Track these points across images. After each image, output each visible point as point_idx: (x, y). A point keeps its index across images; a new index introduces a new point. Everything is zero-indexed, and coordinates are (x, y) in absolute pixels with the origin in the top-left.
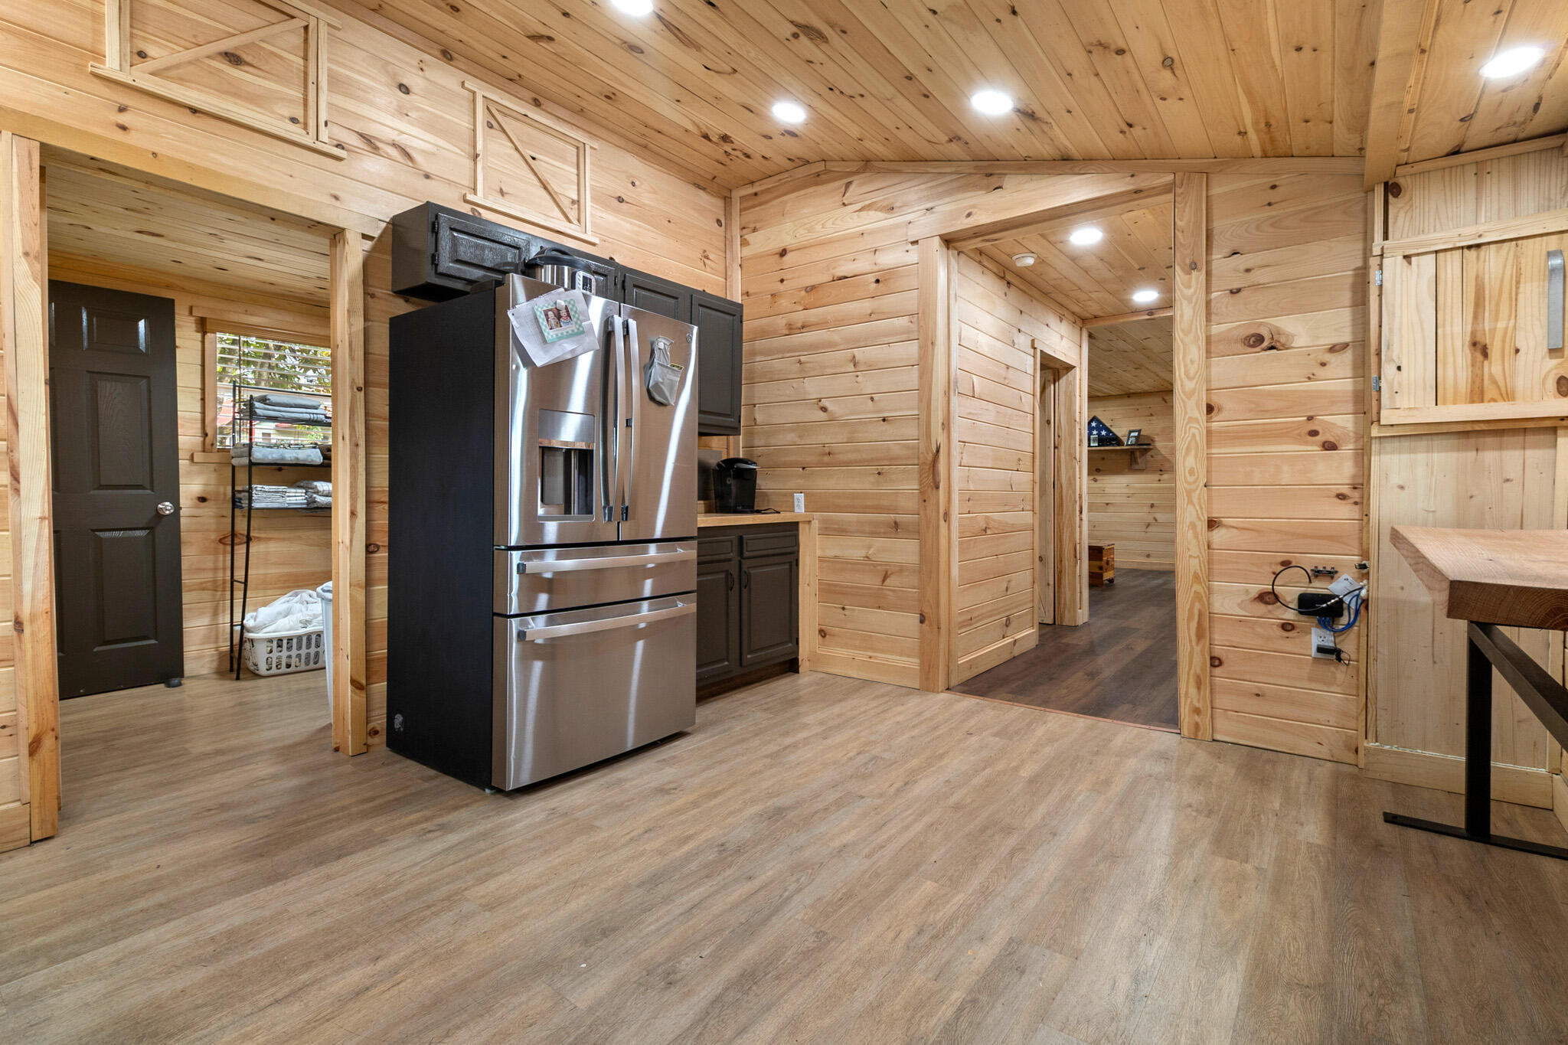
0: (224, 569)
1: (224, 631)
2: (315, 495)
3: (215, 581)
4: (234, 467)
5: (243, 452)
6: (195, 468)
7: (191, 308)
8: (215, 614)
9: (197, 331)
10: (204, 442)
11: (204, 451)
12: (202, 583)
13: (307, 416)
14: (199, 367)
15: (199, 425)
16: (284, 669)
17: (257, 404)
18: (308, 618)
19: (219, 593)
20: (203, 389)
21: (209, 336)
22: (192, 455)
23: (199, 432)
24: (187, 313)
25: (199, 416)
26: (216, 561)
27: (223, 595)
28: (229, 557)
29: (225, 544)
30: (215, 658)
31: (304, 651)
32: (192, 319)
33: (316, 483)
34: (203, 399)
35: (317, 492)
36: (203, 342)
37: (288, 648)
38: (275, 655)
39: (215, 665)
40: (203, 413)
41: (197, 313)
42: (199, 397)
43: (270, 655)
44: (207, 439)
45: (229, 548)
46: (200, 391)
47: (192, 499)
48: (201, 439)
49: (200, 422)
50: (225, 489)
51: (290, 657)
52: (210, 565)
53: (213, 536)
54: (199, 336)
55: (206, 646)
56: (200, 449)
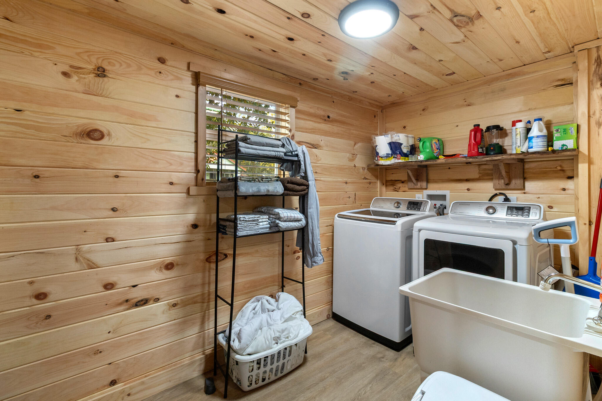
0: (209, 283)
1: (208, 336)
2: (277, 221)
3: (203, 294)
4: (218, 198)
5: (229, 186)
6: (191, 200)
7: (189, 64)
8: (203, 323)
9: (193, 84)
10: (196, 178)
11: (196, 186)
12: (194, 298)
13: (273, 154)
14: (194, 115)
15: (193, 164)
16: (261, 383)
17: (241, 144)
18: (277, 334)
19: (206, 304)
20: (196, 133)
21: (201, 88)
22: (189, 189)
23: (193, 169)
24: (186, 68)
25: (193, 155)
26: (204, 277)
27: (208, 306)
28: (213, 273)
29: (210, 262)
30: (203, 361)
31: (274, 366)
32: (190, 73)
33: (277, 210)
34: (196, 141)
35: (279, 218)
36: (197, 93)
37: (264, 366)
38: (254, 373)
39: (202, 367)
40: (196, 153)
41: (193, 68)
42: (193, 139)
43: (251, 374)
44: (199, 174)
45: (213, 266)
46: (194, 135)
47: (187, 226)
48: (195, 175)
49: (194, 160)
50: (210, 216)
51: (265, 372)
52: (199, 281)
53: (202, 257)
54: (193, 88)
55: (196, 351)
56: (193, 183)
